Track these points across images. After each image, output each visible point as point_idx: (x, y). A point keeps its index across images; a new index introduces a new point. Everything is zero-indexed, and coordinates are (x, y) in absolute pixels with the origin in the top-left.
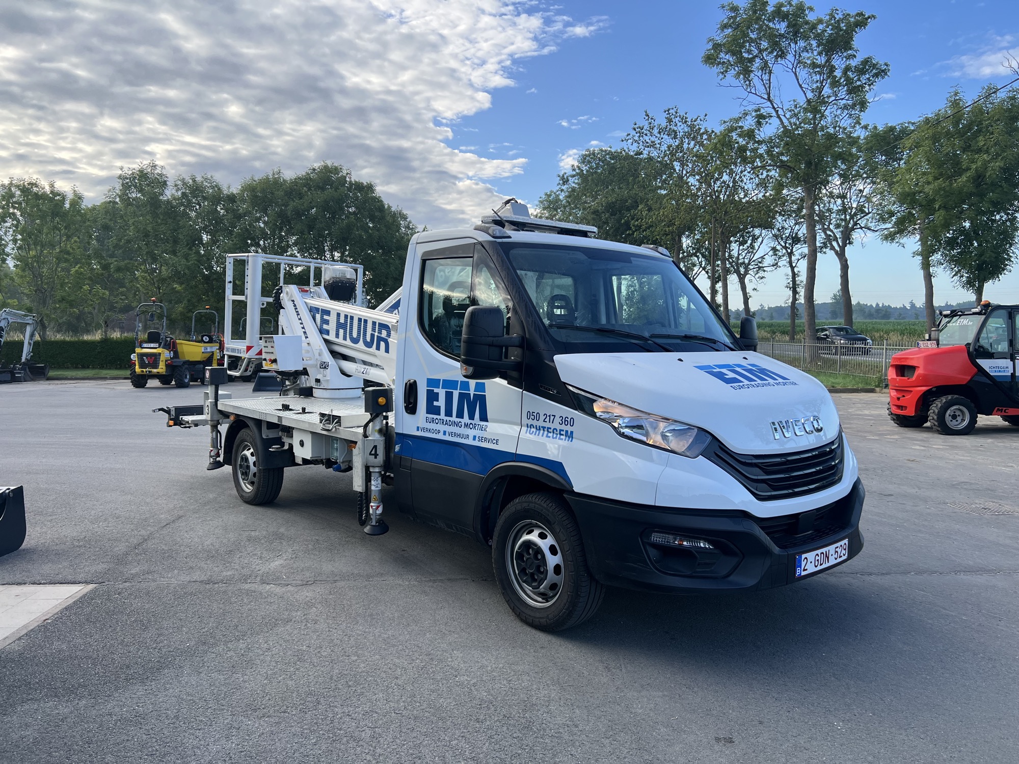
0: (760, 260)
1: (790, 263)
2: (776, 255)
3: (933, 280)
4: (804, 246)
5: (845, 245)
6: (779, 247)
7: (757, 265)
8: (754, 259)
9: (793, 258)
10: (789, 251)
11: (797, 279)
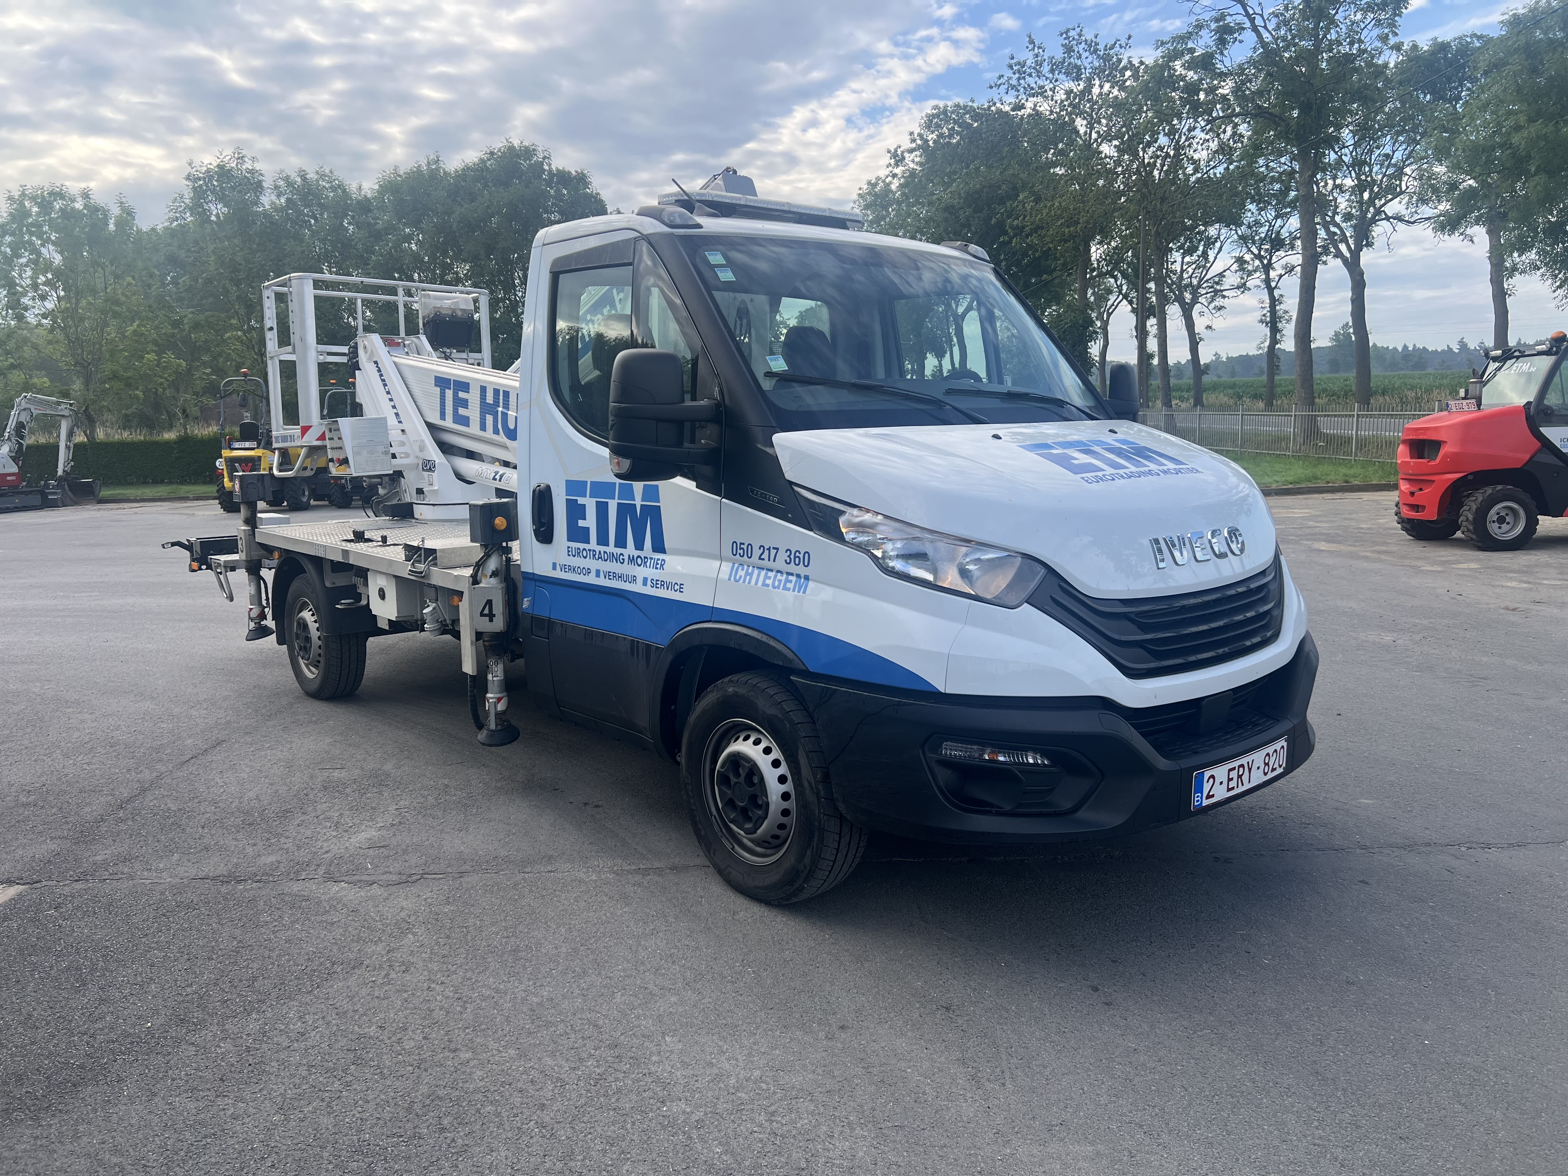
0: (1217, 279)
1: (1267, 281)
2: (1243, 270)
3: (1509, 300)
4: (1290, 252)
5: (1359, 248)
6: (1248, 257)
7: (1212, 287)
8: (1207, 277)
9: (1273, 274)
10: (1265, 262)
11: (1277, 308)
